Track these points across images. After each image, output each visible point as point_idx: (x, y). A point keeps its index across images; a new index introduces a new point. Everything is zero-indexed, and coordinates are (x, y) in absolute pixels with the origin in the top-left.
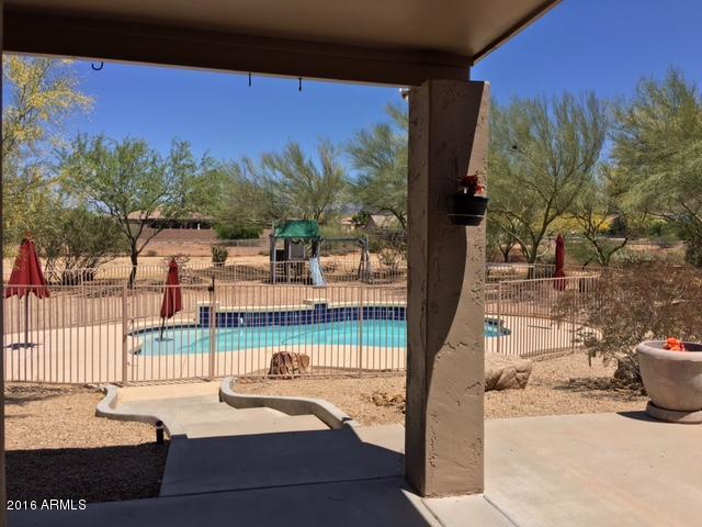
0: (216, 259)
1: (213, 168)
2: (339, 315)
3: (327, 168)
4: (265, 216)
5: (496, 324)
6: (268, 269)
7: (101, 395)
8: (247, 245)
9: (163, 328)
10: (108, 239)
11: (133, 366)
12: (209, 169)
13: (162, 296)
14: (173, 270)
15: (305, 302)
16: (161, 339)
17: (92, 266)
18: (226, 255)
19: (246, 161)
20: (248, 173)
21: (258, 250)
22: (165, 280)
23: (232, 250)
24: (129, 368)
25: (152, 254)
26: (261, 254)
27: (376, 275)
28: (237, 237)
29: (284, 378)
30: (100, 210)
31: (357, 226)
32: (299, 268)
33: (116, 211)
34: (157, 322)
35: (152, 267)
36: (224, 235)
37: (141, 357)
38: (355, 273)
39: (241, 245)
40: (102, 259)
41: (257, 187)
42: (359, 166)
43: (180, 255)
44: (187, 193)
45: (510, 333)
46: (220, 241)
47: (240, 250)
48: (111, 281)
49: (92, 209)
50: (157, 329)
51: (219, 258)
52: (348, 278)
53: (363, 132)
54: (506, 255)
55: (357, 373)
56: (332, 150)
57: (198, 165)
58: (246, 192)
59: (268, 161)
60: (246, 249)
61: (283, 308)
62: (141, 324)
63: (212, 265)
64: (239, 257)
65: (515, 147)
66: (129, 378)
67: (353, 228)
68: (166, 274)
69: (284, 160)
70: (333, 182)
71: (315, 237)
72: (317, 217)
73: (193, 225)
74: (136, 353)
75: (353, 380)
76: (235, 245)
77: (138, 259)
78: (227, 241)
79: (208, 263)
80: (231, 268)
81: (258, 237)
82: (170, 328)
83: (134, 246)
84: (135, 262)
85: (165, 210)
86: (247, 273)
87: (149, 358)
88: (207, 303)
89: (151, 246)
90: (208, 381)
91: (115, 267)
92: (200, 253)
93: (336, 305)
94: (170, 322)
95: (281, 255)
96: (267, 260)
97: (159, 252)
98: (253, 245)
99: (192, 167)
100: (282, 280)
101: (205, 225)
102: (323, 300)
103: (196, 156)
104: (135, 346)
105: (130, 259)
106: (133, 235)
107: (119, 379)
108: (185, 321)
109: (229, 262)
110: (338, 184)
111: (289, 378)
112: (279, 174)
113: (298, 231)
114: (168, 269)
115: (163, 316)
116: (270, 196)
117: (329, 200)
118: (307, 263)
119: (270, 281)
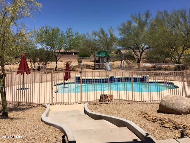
0: (79, 63)
1: (78, 36)
2: (118, 80)
3: (112, 35)
4: (93, 50)
5: (172, 84)
6: (94, 66)
7: (45, 108)
8: (86, 59)
9: (65, 83)
10: (50, 57)
11: (55, 98)
12: (77, 36)
13: (64, 73)
14: (68, 65)
15: (107, 76)
16: (64, 87)
17: (45, 64)
18: (81, 62)
19: (88, 34)
20: (88, 37)
21: (90, 60)
22: (65, 69)
23: (83, 60)
24: (54, 99)
25: (62, 61)
26: (91, 61)
27: (126, 67)
28: (84, 57)
29: (105, 104)
30: (47, 49)
31: (116, 54)
32: (103, 65)
33: (52, 49)
34: (63, 82)
35: (61, 65)
36: (80, 56)
37: (58, 94)
38: (119, 67)
39: (85, 59)
40: (48, 63)
41: (91, 41)
42: (121, 34)
43: (69, 62)
44: (71, 43)
45: (178, 87)
46: (79, 58)
47: (85, 60)
48: (51, 69)
49: (45, 49)
50: (63, 84)
51: (80, 62)
52: (118, 68)
53: (123, 24)
54: (164, 61)
55: (131, 102)
56: (112, 30)
57: (74, 35)
58: (88, 43)
59: (94, 33)
60: (86, 60)
61: (101, 78)
62: (58, 82)
63: (78, 64)
64: (85, 62)
65: (174, 26)
66: (54, 102)
67: (115, 54)
68: (65, 67)
69: (99, 33)
70: (113, 39)
71: (108, 56)
72: (108, 50)
73: (72, 53)
74: (56, 92)
75: (130, 105)
76: (83, 59)
77: (58, 63)
78: (81, 58)
79: (77, 64)
80: (83, 65)
81: (89, 57)
82: (67, 83)
83: (56, 59)
84: (57, 64)
85: (65, 48)
86: (88, 67)
87: (60, 94)
88: (79, 76)
89: (61, 59)
90: (80, 104)
91: (51, 65)
92: (74, 61)
93: (117, 77)
94: (67, 81)
95: (98, 61)
96: (93, 63)
97: (63, 61)
98: (88, 59)
99: (73, 35)
100: (98, 69)
101: (75, 53)
102: (112, 75)
103: (74, 32)
104: (56, 90)
105: (55, 63)
106: (56, 56)
107: (50, 102)
108: (72, 81)
109: (83, 63)
110: (115, 40)
111: (107, 103)
112: (97, 37)
113: (103, 54)
114: (66, 65)
115: (65, 80)
116: (95, 44)
117: (111, 45)
118: (105, 64)
119: (94, 69)
